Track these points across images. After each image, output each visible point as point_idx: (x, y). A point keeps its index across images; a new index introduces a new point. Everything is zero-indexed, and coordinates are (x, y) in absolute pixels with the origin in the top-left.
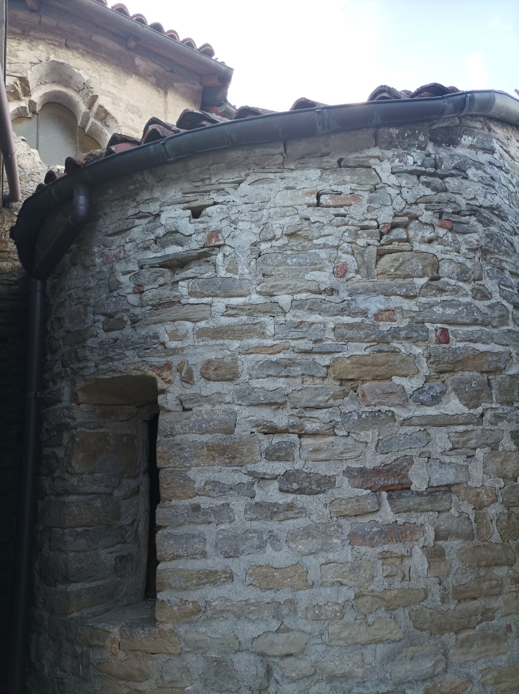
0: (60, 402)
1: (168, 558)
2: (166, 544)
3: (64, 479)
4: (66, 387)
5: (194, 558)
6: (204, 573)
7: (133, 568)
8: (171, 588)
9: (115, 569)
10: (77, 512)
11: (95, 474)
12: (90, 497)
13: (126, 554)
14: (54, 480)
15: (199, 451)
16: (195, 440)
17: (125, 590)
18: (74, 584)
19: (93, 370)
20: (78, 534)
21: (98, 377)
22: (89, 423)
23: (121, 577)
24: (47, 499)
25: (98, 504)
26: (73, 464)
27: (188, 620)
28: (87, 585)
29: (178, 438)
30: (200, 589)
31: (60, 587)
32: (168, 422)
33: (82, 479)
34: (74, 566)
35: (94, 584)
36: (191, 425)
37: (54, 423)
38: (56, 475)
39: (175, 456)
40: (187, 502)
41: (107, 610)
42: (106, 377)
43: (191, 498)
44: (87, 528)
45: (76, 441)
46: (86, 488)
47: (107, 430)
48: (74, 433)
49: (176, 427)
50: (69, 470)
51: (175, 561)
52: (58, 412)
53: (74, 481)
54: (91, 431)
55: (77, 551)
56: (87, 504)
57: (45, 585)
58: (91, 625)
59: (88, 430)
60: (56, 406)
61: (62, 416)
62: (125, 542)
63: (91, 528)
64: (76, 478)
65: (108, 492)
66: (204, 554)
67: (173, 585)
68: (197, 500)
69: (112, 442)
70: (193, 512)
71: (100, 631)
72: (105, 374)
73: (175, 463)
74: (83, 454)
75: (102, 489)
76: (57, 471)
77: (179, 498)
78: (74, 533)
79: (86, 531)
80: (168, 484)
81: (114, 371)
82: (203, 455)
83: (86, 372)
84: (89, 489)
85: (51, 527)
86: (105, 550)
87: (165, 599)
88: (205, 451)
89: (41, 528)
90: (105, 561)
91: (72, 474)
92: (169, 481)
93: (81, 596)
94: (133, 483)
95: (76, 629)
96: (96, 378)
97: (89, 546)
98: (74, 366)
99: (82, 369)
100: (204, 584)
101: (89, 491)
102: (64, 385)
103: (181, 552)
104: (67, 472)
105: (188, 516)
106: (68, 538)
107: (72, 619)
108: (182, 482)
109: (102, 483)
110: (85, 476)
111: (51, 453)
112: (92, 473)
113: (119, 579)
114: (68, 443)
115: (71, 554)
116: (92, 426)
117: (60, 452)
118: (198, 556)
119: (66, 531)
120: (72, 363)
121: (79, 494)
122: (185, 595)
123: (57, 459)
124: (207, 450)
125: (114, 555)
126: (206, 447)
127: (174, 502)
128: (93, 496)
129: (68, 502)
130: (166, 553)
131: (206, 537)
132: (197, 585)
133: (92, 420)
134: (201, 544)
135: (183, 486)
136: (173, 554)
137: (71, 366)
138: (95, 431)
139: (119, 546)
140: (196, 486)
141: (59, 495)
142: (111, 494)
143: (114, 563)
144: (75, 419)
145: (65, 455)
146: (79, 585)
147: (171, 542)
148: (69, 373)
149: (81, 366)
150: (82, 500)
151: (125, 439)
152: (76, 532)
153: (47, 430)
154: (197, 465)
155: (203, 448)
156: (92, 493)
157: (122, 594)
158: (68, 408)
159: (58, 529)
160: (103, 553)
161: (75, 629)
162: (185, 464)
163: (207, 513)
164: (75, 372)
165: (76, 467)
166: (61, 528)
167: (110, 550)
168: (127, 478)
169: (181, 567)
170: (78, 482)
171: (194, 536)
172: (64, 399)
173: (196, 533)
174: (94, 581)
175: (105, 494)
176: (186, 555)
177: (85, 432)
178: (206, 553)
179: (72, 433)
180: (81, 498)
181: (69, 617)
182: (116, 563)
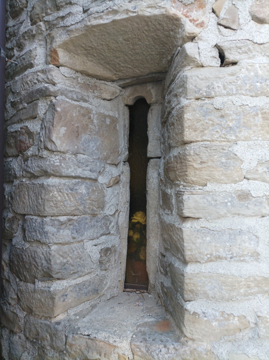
0: (31, 66)
1: (203, 259)
2: (199, 241)
3: (41, 157)
4: (38, 49)
5: (242, 261)
6: (255, 280)
7: (115, 261)
8: (207, 297)
9: (101, 262)
10: (59, 198)
11: (79, 155)
12: (74, 181)
13: (110, 246)
14: (26, 160)
15: (252, 120)
16: (245, 103)
17: (108, 284)
18: (58, 282)
19: (80, 17)
20: (62, 223)
21: (89, 24)
22: (71, 91)
23: (106, 270)
24: (16, 182)
25: (83, 189)
26: (54, 139)
27: (231, 338)
28: (73, 282)
29: (218, 101)
30: (248, 300)
31: (40, 285)
32: (202, 79)
33: (64, 159)
34: (58, 261)
35: (80, 280)
36: (239, 83)
37: (23, 92)
38: (29, 153)
39: (213, 125)
40: (230, 187)
41: (93, 307)
42: (101, 22)
43: (235, 182)
44: (71, 217)
45: (57, 111)
46: (70, 170)
47: (90, 106)
48: (54, 101)
49: (216, 85)
50: (49, 147)
51: (211, 263)
52: (30, 77)
53: (55, 160)
54: (74, 102)
55: (60, 243)
56: (71, 190)
57: (18, 280)
58: (86, 333)
59: (70, 101)
60: (26, 73)
61: (36, 81)
62: (109, 233)
63: (75, 218)
64: (57, 157)
65: (93, 177)
66: (256, 256)
67: (211, 293)
68: (244, 185)
69: (95, 121)
70: (239, 200)
71: (102, 344)
72: (101, 17)
73: (212, 135)
74: (65, 128)
75: (87, 174)
76: (31, 149)
77: (218, 181)
78: (56, 223)
79: (70, 220)
80: (202, 163)
81: (115, 12)
82: (256, 125)
83: (69, 21)
84: (73, 172)
85: (25, 215)
86: (91, 242)
87: (199, 311)
88: (259, 120)
89: (10, 215)
90: (90, 254)
91: (52, 151)
92: (205, 159)
93: (66, 296)
94: (115, 172)
95: (66, 337)
96: (86, 26)
97: (74, 238)
98: (50, 18)
99: (63, 18)
100: (254, 294)
101: (73, 174)
102: (35, 46)
103: (222, 253)
104: (46, 148)
105: (233, 206)
106: (48, 228)
107: (58, 323)
108: (224, 160)
109: (87, 166)
110: (68, 156)
111: (21, 128)
112: (75, 154)
113: (104, 272)
114: (45, 114)
115: (54, 248)
116: (75, 96)
117: (34, 126)
118: (247, 258)
119: (47, 219)
120: (47, 14)
121: (61, 177)
122: (228, 308)
123: (30, 134)
124: (263, 118)
125: (100, 247)
126: (262, 114)
127: (210, 187)
128: (77, 180)
129: (49, 185)
130: (200, 253)
131: (259, 234)
132: (245, 295)
133: (74, 89)
134: (252, 242)
135: (226, 166)
136: (211, 255)
137: (46, 18)
138: (78, 103)
139: (104, 237)
140: (245, 166)
141: (33, 176)
142: (96, 180)
143: (99, 256)
144: (54, 84)
145: (42, 128)
146: (64, 283)
147: (208, 239)
148: (44, 29)
149: (61, 14)
150: (64, 184)
151: (108, 121)
152: (59, 221)
153: (14, 104)
154: (246, 139)
155: (257, 115)
156: (75, 177)
157: (106, 288)
158: (43, 72)
159: (35, 218)
160: (89, 245)
161: (64, 337)
162: (228, 137)
163: (261, 203)
164: (51, 26)
165: (58, 143)
166: (39, 216)
167: (95, 242)
168: (110, 164)
169: (221, 271)
170: (60, 162)
171: (241, 232)
172: (36, 61)
173: (244, 228)
174: (80, 277)
175: (90, 179)
176: (229, 256)
177: (67, 102)
178: (258, 254)
179: (51, 101)
180: (63, 181)
181: (53, 321)
182: (101, 256)
